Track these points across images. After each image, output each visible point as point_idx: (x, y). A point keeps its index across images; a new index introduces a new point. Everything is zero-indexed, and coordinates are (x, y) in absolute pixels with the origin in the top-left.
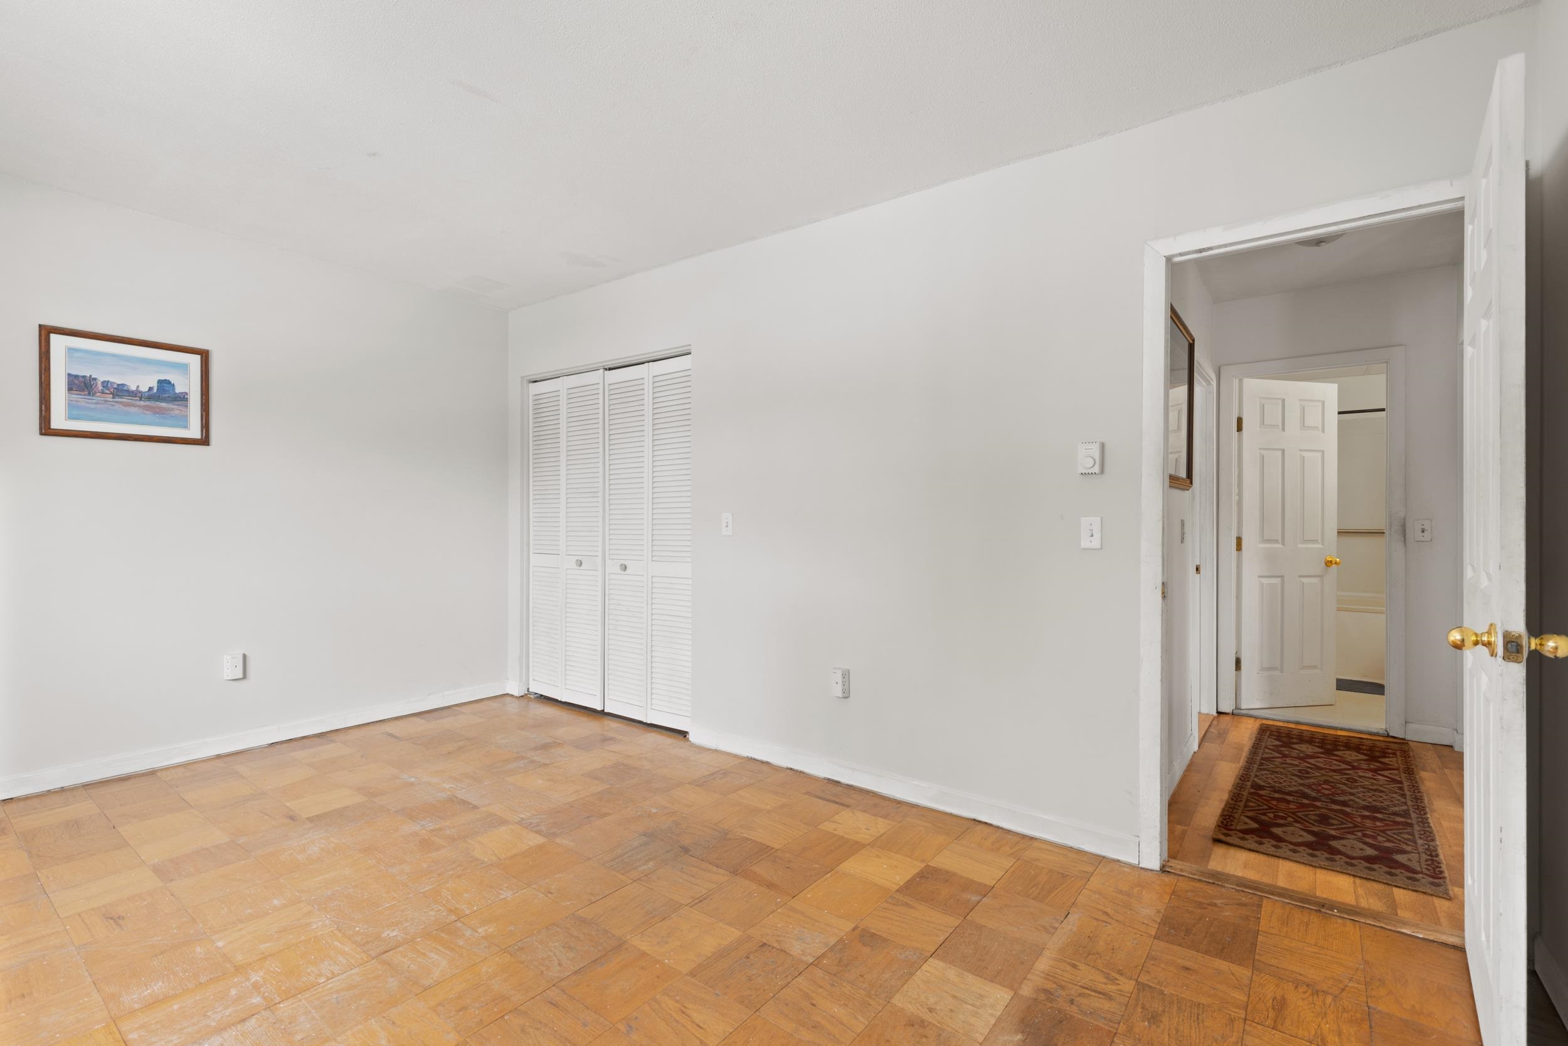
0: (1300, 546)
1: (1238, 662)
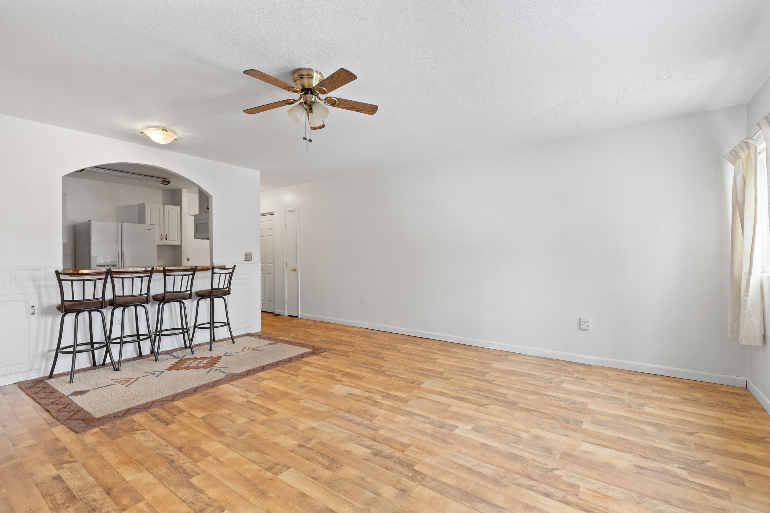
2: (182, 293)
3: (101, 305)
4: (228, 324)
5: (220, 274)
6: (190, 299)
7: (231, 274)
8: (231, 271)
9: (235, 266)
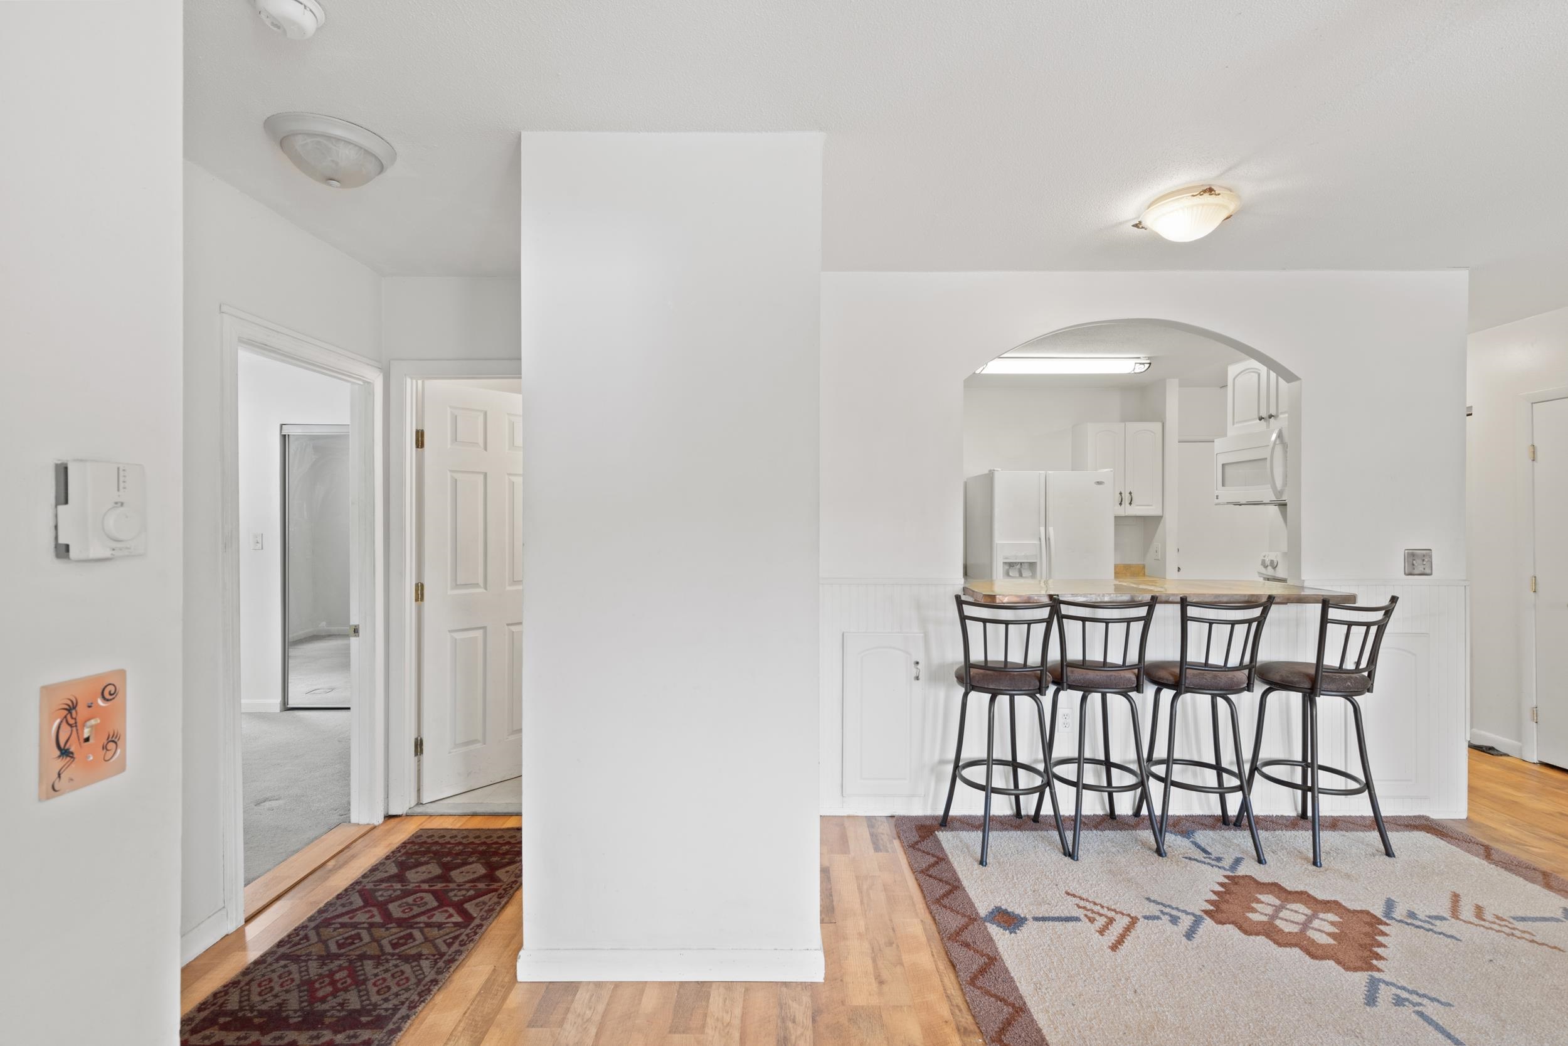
0: (508, 588)
1: (419, 746)
2: (1230, 674)
3: (1038, 683)
4: (1368, 786)
5: (1350, 624)
6: (1249, 690)
7: (1381, 627)
8: (1379, 616)
9: (1394, 599)
